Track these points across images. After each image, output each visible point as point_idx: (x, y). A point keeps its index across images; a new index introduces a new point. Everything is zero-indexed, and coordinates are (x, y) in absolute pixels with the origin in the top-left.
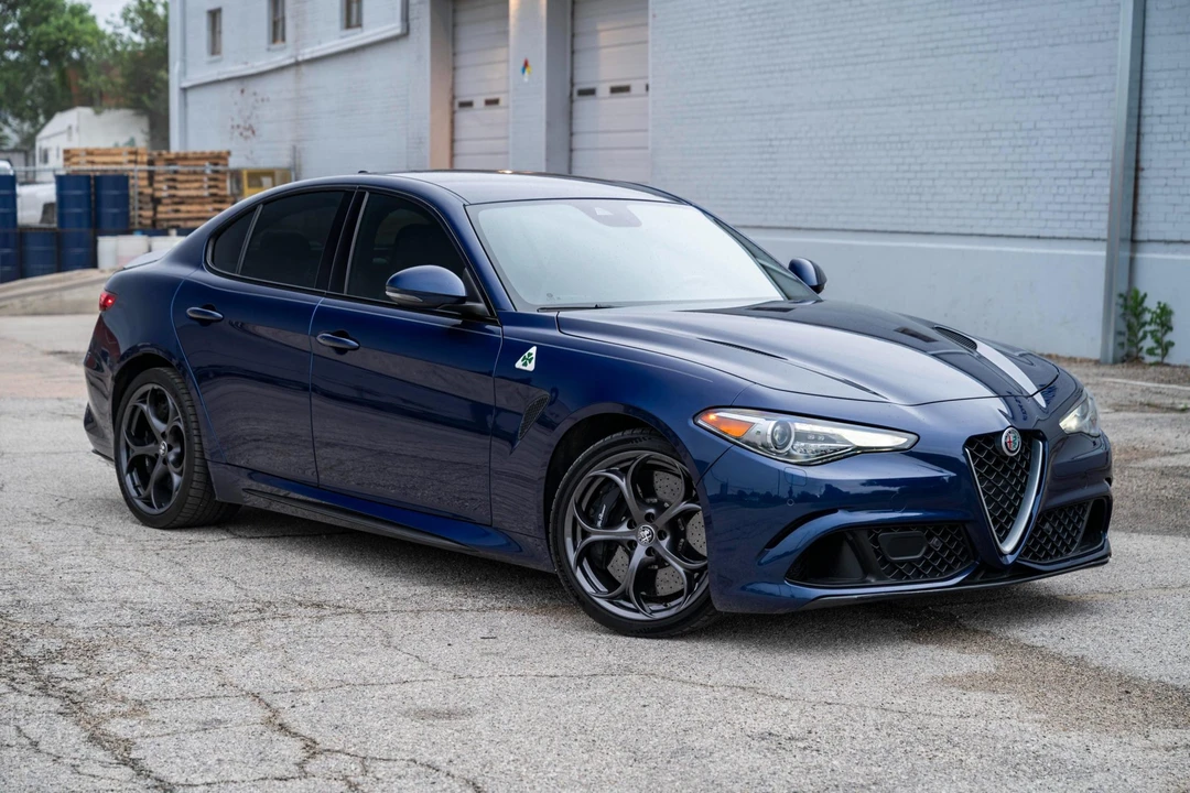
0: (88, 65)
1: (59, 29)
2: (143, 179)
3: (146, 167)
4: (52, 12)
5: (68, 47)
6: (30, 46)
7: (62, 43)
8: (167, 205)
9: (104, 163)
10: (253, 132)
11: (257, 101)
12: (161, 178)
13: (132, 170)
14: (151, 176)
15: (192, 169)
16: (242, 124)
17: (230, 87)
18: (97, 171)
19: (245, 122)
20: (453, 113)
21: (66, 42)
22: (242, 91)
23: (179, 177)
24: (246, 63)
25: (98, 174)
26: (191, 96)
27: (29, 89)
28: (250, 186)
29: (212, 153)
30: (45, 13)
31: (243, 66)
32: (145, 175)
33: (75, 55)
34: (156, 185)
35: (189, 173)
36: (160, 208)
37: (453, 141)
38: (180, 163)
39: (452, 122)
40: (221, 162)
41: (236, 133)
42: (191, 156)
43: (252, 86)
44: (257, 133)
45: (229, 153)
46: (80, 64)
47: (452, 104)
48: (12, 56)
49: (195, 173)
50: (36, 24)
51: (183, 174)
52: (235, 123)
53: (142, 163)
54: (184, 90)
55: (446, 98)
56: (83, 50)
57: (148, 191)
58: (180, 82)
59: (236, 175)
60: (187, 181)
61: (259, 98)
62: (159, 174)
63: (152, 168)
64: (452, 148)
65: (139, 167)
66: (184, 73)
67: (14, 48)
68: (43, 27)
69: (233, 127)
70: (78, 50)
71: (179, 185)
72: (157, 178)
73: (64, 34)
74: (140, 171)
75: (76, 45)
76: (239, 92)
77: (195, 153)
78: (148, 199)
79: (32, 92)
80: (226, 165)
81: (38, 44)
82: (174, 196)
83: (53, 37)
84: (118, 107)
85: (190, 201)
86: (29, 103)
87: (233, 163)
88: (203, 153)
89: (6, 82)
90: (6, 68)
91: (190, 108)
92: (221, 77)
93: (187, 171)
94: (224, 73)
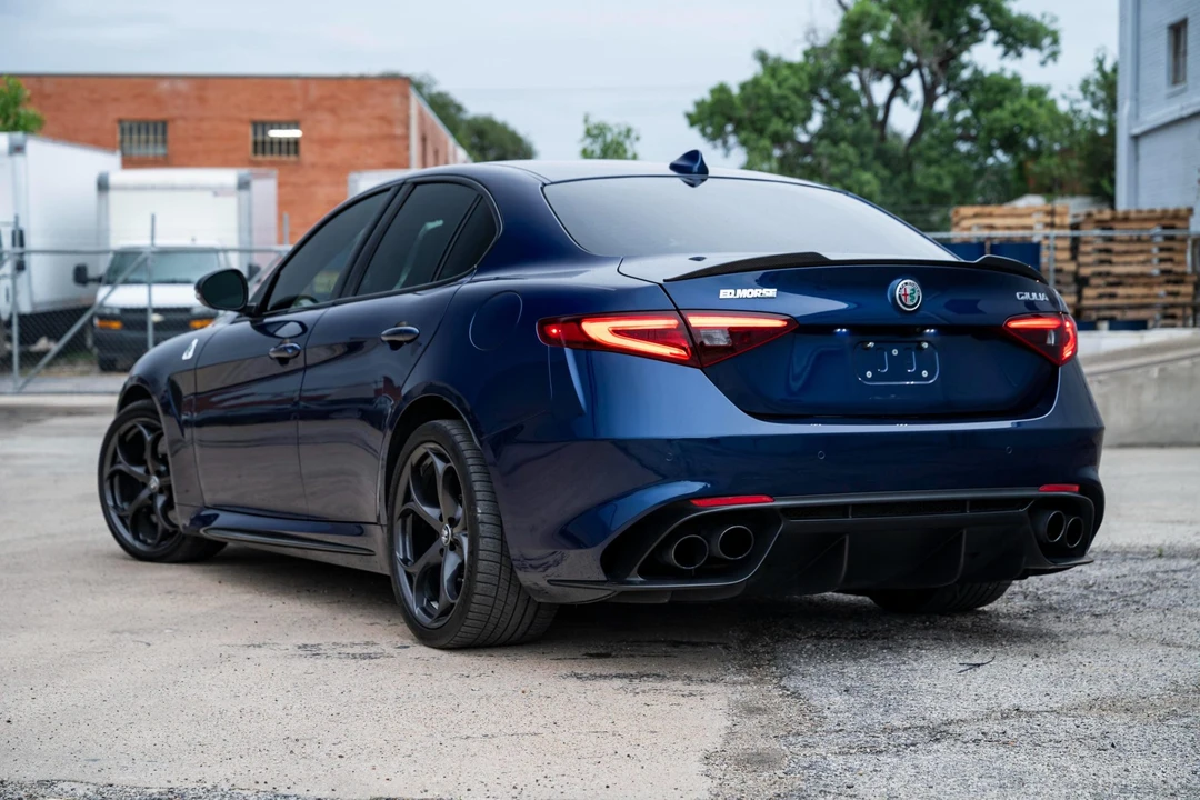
0: (1046, 154)
1: (1014, 114)
2: (1063, 249)
3: (1068, 232)
4: (1007, 95)
5: (1024, 134)
6: (983, 135)
7: (1017, 130)
8: (1098, 286)
9: (1008, 228)
12: (1088, 248)
13: (1046, 237)
14: (1075, 244)
15: (1135, 234)
18: (995, 237)
21: (1022, 128)
23: (1116, 247)
25: (996, 242)
26: (1144, 146)
29: (1164, 211)
30: (999, 97)
32: (1066, 244)
33: (1031, 142)
34: (1082, 259)
35: (1130, 241)
36: (1088, 292)
38: (1117, 225)
40: (1178, 224)
45: (1190, 211)
46: (1036, 153)
48: (964, 147)
49: (1139, 240)
50: (989, 109)
51: (1121, 242)
53: (1062, 227)
54: (1136, 138)
56: (1041, 138)
57: (1071, 267)
58: (1130, 128)
60: (1126, 253)
62: (1087, 243)
63: (1076, 233)
65: (1057, 233)
66: (1135, 115)
67: (965, 138)
68: (997, 113)
70: (1036, 137)
71: (1115, 259)
72: (1083, 248)
73: (1020, 120)
74: (1059, 238)
75: (1033, 132)
77: (1139, 211)
78: (1070, 279)
79: (984, 188)
80: (1187, 228)
81: (990, 132)
82: (1108, 274)
83: (1007, 124)
85: (1131, 281)
88: (1152, 211)
89: (955, 175)
90: (957, 162)
91: (1143, 161)
92: (1185, 113)
93: (1127, 238)
94: (1190, 106)
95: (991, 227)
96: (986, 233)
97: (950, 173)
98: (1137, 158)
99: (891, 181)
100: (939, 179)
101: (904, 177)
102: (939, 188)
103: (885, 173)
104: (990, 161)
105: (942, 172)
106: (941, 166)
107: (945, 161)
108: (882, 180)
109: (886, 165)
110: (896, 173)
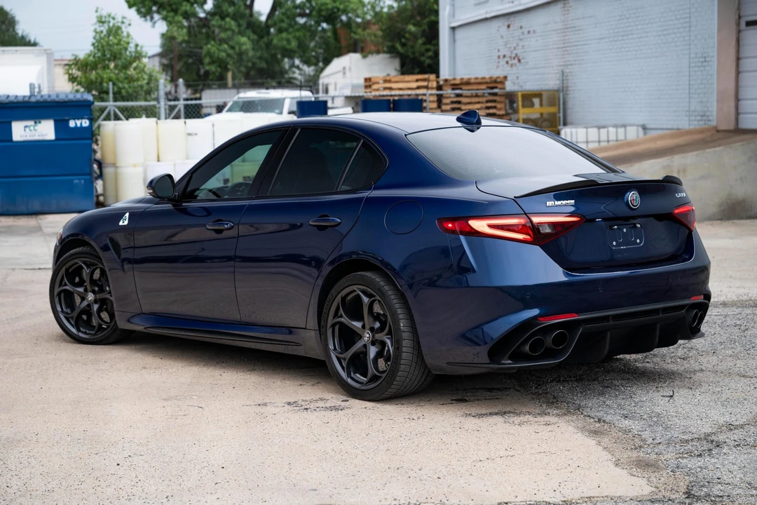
0: (354, 25)
1: (334, 1)
2: (433, 102)
3: (434, 92)
5: (340, 13)
6: (314, 13)
7: (335, 10)
9: (401, 89)
10: (519, 61)
11: (523, 33)
12: (448, 101)
13: (425, 95)
14: (439, 99)
15: (474, 92)
16: (508, 54)
17: (496, 24)
18: (395, 96)
19: (511, 52)
20: (739, 32)
21: (338, 9)
22: (509, 26)
23: (464, 100)
24: (512, 2)
25: (396, 98)
26: (459, 34)
27: (312, 44)
28: (524, 106)
29: (491, 78)
31: (511, 5)
32: (435, 98)
33: (344, 18)
34: (444, 107)
35: (472, 96)
37: (738, 59)
38: (464, 87)
39: (738, 41)
40: (499, 86)
41: (503, 62)
42: (473, 81)
43: (517, 22)
44: (522, 61)
45: (505, 78)
46: (348, 25)
47: (738, 24)
48: (302, 21)
49: (477, 96)
51: (466, 97)
52: (501, 54)
53: (432, 88)
54: (453, 29)
55: (734, 18)
56: (350, 15)
58: (450, 23)
59: (511, 97)
60: (470, 103)
61: (526, 31)
62: (446, 98)
63: (441, 92)
64: (738, 66)
65: (430, 92)
66: (453, 15)
67: (302, 15)
69: (499, 57)
70: (347, 15)
71: (463, 107)
72: (445, 101)
74: (431, 95)
75: (345, 12)
76: (506, 27)
77: (476, 78)
79: (315, 46)
80: (504, 89)
81: (319, 12)
83: (330, 6)
84: (378, 52)
86: (314, 54)
87: (509, 86)
88: (484, 78)
89: (298, 39)
90: (298, 30)
91: (458, 43)
92: (488, 16)
93: (470, 95)
94: (492, 12)
95: (390, 89)
96: (386, 93)
97: (295, 37)
98: (454, 41)
99: (258, 41)
100: (288, 41)
101: (265, 39)
102: (288, 47)
103: (255, 37)
104: (320, 28)
105: (290, 37)
106: (289, 33)
107: (291, 30)
108: (253, 41)
109: (254, 32)
110: (261, 37)
